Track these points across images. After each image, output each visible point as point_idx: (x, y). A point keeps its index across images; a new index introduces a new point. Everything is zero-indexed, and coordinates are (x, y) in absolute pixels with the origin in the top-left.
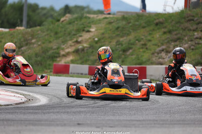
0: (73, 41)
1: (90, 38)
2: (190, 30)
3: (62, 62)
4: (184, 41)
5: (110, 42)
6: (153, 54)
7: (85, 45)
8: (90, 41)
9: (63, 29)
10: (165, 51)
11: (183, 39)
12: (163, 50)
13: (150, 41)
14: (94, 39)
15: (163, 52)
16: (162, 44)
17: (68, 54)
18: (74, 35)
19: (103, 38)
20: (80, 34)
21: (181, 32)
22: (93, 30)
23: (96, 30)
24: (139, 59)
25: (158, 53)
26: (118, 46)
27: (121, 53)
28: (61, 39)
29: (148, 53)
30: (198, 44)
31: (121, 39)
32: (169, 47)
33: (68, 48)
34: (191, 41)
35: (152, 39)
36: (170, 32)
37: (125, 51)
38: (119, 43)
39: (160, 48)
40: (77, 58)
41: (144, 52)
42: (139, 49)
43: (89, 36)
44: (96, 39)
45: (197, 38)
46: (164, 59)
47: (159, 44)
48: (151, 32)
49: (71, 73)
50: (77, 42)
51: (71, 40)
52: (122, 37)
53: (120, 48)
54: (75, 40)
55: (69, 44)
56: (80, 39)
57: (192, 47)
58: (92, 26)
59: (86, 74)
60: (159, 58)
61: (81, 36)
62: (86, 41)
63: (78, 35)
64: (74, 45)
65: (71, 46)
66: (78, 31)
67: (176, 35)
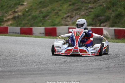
0: (12, 11)
1: (23, 9)
2: (86, 3)
3: (5, 25)
4: (82, 10)
5: (36, 12)
6: (62, 19)
7: (20, 14)
8: (23, 11)
9: (7, 4)
10: (70, 16)
11: (81, 9)
12: (68, 16)
13: (60, 10)
14: (25, 10)
15: (68, 18)
16: (68, 12)
17: (9, 20)
18: (13, 7)
19: (31, 9)
20: (17, 7)
21: (80, 4)
22: (25, 4)
23: (27, 4)
24: (53, 23)
25: (65, 18)
26: (40, 14)
27: (42, 18)
28: (5, 10)
29: (59, 18)
30: (91, 12)
31: (43, 10)
32: (72, 14)
33: (9, 16)
34: (86, 10)
35: (62, 9)
36: (73, 4)
37: (44, 17)
38: (41, 12)
39: (67, 15)
40: (15, 22)
41: (57, 18)
42: (53, 15)
43: (23, 8)
44: (27, 10)
45: (90, 8)
46: (69, 22)
47: (67, 12)
48: (61, 5)
49: (9, 33)
50: (15, 12)
51: (11, 10)
52: (43, 8)
53: (41, 15)
54: (13, 10)
55: (9, 14)
56: (16, 10)
57: (87, 14)
58: (25, 1)
59: (18, 33)
60: (66, 21)
61: (17, 8)
62: (21, 11)
63: (15, 7)
64: (13, 14)
65: (11, 14)
66: (16, 4)
67: (77, 6)
